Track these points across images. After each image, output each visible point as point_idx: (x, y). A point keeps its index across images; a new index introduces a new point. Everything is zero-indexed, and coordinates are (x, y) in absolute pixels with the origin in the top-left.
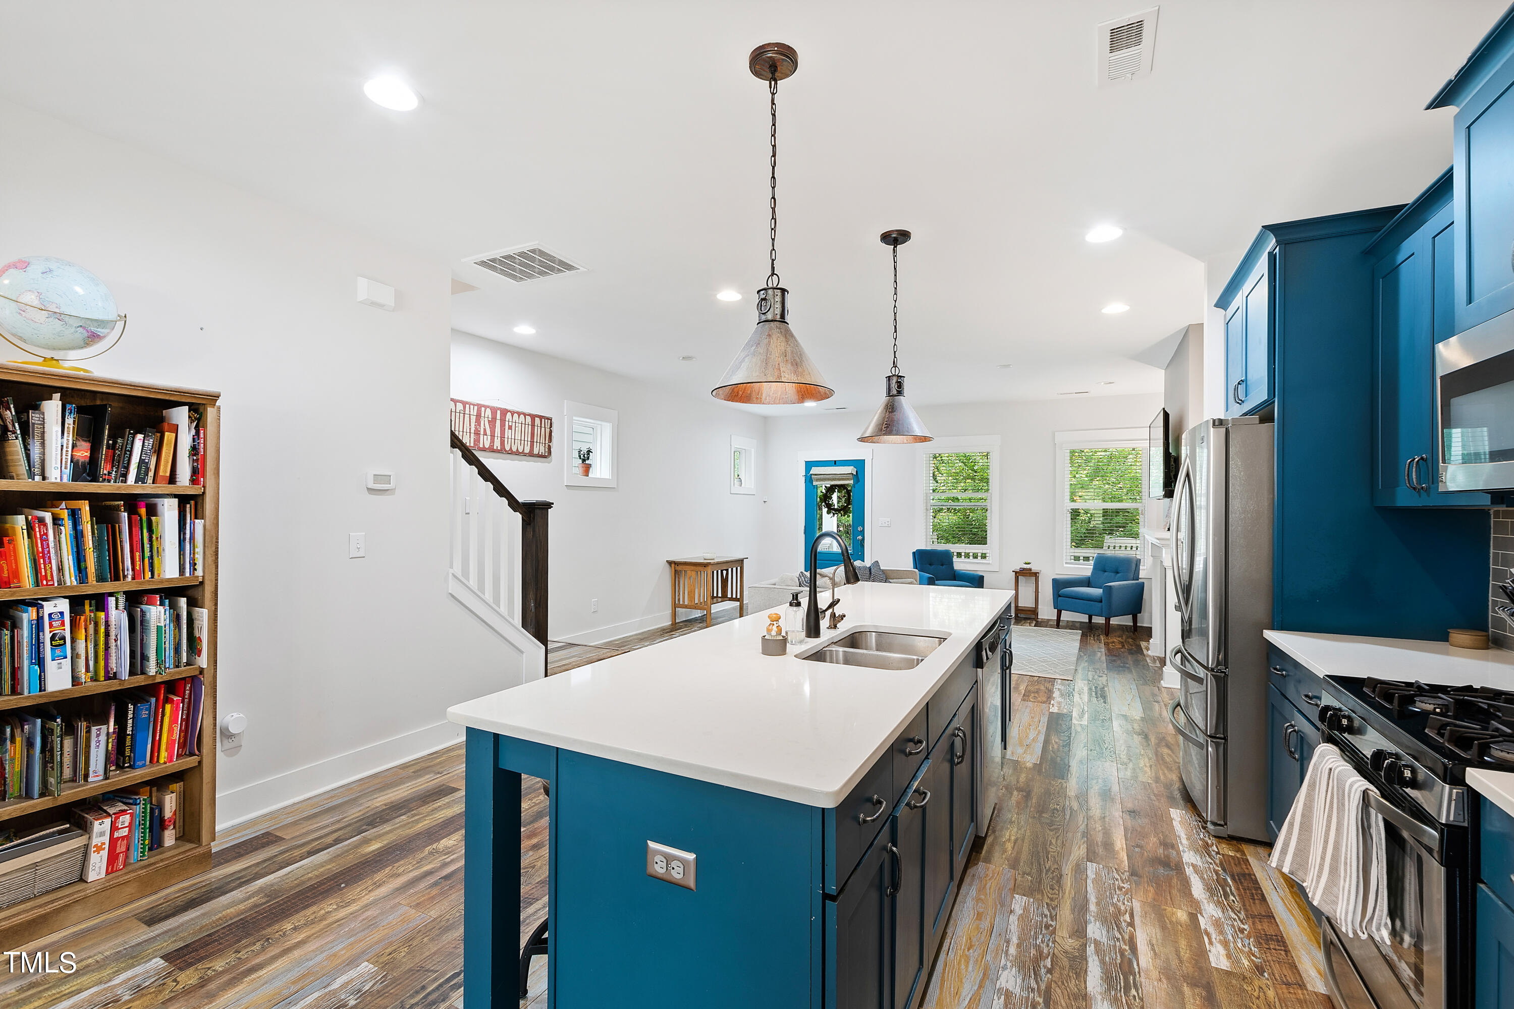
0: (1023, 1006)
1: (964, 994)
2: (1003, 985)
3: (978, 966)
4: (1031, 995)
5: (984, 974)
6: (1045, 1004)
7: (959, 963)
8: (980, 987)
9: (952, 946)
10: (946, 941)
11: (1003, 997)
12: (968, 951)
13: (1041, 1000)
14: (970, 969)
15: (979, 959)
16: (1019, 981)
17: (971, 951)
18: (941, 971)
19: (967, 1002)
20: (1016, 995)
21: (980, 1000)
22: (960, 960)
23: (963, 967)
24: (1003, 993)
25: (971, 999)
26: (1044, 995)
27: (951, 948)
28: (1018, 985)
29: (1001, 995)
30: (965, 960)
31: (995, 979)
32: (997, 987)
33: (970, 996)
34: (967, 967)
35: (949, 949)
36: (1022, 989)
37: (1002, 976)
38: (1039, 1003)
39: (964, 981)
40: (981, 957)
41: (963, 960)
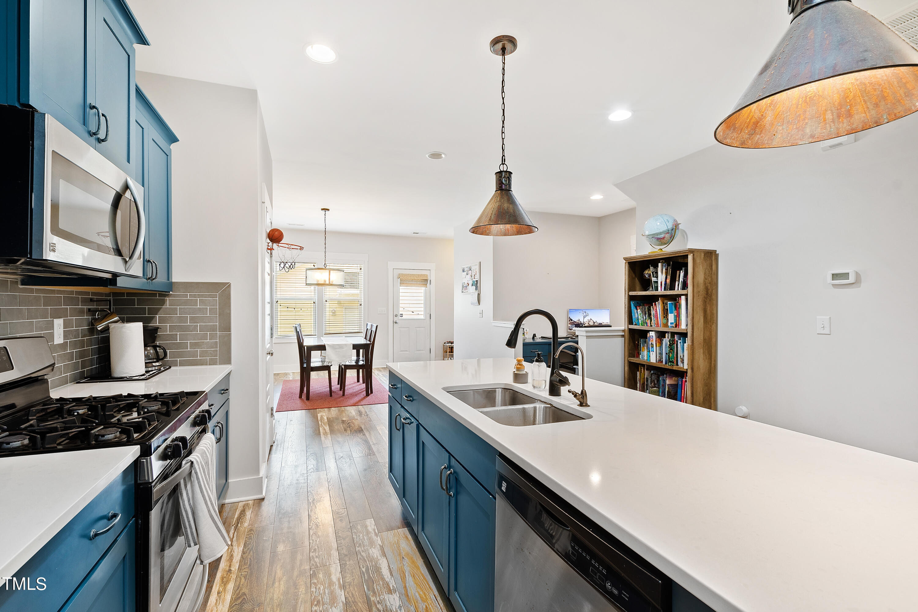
0: (380, 590)
1: (411, 578)
2: (395, 595)
3: (414, 599)
4: (378, 599)
5: (408, 596)
6: (369, 598)
7: (425, 594)
8: (405, 587)
9: (437, 603)
10: (443, 604)
11: (392, 588)
12: (426, 606)
13: (372, 599)
14: (417, 594)
15: (416, 604)
16: (388, 604)
17: (424, 607)
18: (429, 583)
19: (406, 575)
20: (386, 593)
21: (402, 580)
22: (425, 596)
23: (421, 593)
24: (392, 591)
25: (406, 577)
26: (371, 603)
27: (436, 601)
28: (388, 601)
29: (393, 589)
30: (423, 597)
31: (401, 596)
32: (397, 592)
33: (407, 579)
34: (419, 594)
35: (436, 599)
36: (384, 599)
37: (399, 601)
38: (373, 596)
39: (415, 585)
40: (417, 607)
41: (424, 597)
